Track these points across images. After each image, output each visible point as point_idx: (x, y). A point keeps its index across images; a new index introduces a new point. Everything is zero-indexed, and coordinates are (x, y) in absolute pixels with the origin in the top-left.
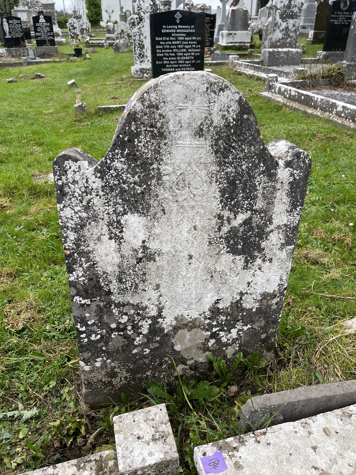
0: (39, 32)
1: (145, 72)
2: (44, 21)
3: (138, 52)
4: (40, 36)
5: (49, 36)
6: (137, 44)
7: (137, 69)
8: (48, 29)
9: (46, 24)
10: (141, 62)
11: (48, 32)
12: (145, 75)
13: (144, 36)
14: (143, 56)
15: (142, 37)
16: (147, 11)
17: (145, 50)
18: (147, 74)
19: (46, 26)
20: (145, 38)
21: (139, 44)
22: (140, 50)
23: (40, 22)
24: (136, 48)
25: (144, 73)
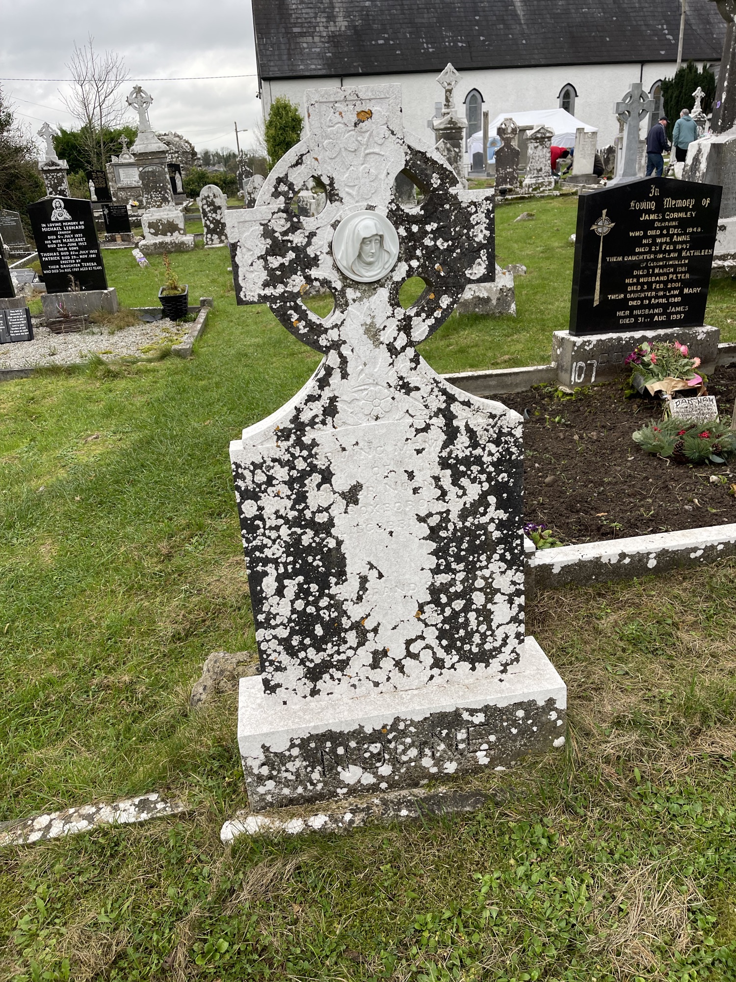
0: (54, 250)
1: (354, 759)
2: (67, 216)
3: (282, 608)
4: (57, 263)
5: (83, 260)
6: (275, 551)
7: (279, 746)
8: (81, 239)
9: (73, 225)
10: (314, 674)
11: (81, 248)
12: (351, 775)
13: (341, 482)
14: (334, 630)
15: (317, 497)
16: (369, 275)
17: (345, 591)
18: (368, 765)
19: (74, 232)
20: (351, 496)
21: (294, 548)
22: (302, 592)
23: (53, 219)
24: (269, 584)
25: (339, 761)
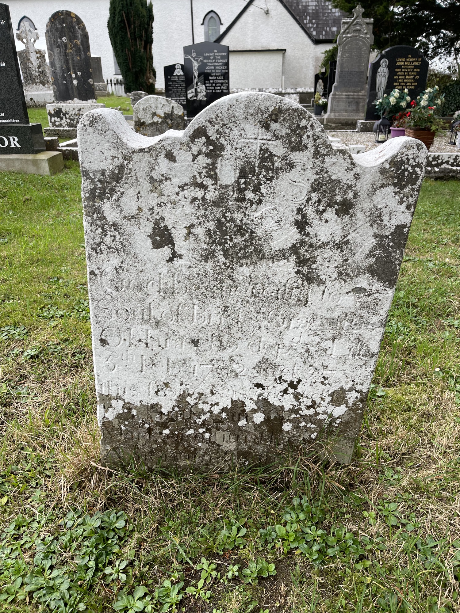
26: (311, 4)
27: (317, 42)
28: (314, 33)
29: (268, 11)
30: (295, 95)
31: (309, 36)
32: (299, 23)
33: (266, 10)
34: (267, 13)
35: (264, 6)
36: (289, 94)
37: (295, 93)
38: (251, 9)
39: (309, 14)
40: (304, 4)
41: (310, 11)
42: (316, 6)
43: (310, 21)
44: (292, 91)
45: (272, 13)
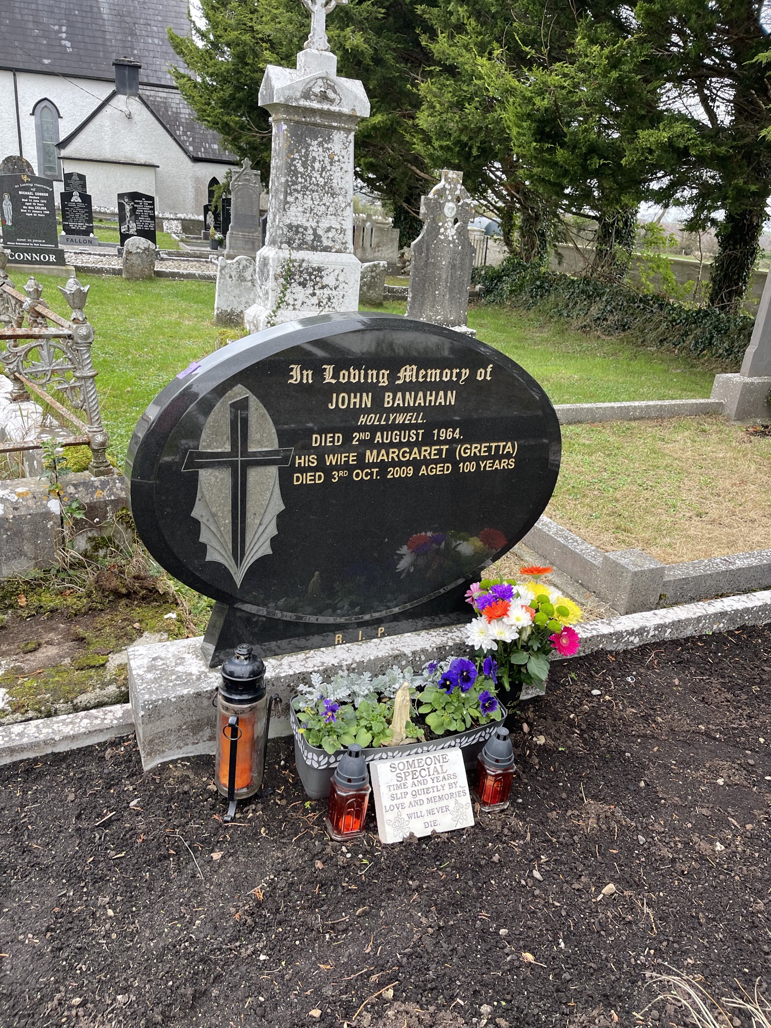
26: (183, 111)
27: (196, 160)
28: (191, 148)
29: (130, 114)
30: (175, 222)
31: (186, 151)
32: (171, 135)
33: (127, 113)
34: (129, 117)
35: (124, 109)
36: (167, 219)
37: (177, 219)
38: (108, 110)
39: (181, 124)
40: (174, 110)
41: (183, 120)
42: (189, 114)
43: (185, 133)
44: (172, 216)
45: (136, 118)
